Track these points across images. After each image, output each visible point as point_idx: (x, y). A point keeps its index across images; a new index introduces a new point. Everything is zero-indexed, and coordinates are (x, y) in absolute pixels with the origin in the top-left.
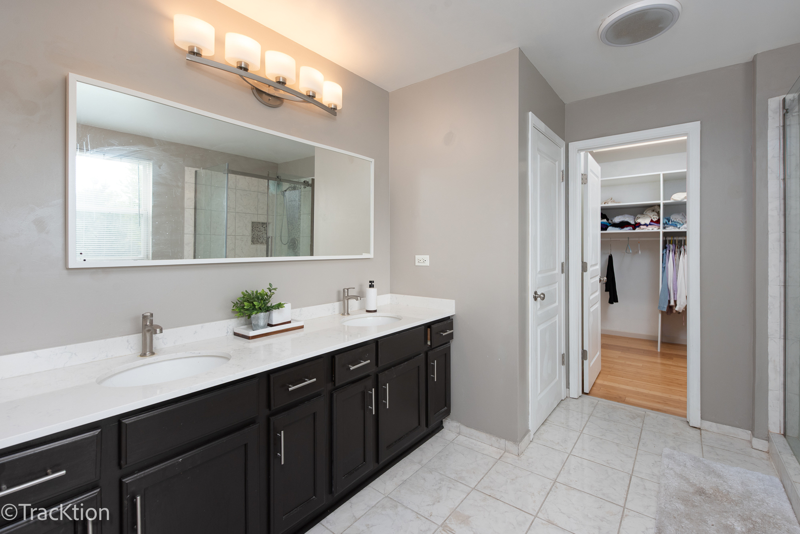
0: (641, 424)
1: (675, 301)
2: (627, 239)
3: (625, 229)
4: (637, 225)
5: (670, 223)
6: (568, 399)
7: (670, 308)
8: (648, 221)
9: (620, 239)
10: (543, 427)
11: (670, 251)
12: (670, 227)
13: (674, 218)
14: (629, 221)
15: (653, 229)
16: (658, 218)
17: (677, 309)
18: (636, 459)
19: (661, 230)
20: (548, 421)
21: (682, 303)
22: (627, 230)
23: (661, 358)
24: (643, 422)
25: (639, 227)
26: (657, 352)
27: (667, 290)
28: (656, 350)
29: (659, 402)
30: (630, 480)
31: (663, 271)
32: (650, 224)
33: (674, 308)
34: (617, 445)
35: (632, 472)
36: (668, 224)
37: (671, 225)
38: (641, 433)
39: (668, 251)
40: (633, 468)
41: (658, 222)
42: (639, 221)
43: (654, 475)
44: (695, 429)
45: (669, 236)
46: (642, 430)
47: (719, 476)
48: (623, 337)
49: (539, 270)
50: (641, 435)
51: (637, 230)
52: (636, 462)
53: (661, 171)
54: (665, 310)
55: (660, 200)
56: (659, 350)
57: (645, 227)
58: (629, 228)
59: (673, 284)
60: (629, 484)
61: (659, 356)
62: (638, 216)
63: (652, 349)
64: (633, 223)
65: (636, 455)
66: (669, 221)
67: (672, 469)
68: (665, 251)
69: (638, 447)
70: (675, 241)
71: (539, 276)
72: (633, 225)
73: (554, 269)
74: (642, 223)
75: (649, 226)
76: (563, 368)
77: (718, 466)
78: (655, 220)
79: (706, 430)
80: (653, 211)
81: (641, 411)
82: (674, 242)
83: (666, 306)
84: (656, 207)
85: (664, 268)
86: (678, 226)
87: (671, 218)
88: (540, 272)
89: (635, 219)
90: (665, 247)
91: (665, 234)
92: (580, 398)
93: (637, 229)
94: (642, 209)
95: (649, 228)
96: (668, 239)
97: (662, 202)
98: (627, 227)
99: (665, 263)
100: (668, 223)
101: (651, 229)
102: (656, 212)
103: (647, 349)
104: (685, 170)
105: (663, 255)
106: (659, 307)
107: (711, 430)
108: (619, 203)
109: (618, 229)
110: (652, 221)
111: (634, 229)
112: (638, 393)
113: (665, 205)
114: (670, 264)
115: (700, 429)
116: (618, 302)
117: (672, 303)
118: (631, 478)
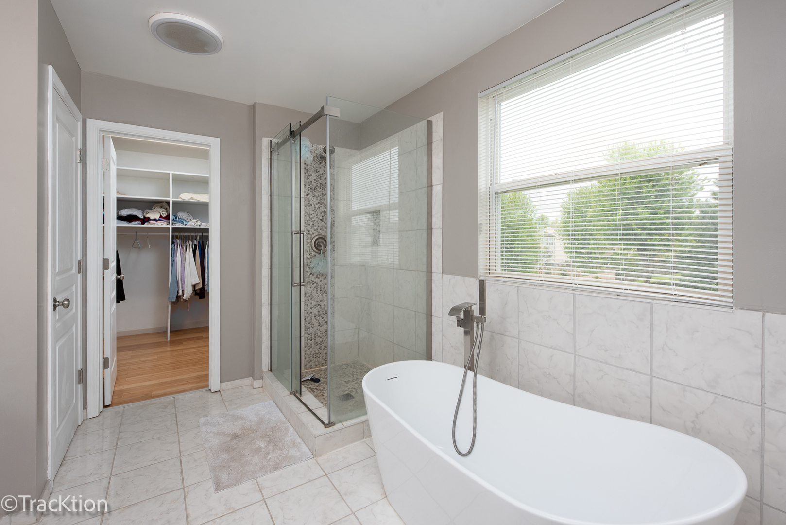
0: (174, 409)
1: (183, 291)
2: (135, 233)
3: (133, 223)
4: (146, 220)
5: (177, 219)
6: (86, 422)
7: (178, 297)
8: (157, 217)
9: (127, 234)
10: (63, 468)
11: (177, 245)
12: (178, 224)
13: (181, 215)
14: (138, 215)
15: (162, 224)
16: (167, 214)
17: (184, 298)
18: (179, 441)
19: (171, 226)
20: (66, 459)
21: (188, 292)
22: (135, 224)
23: (170, 346)
24: (175, 407)
25: (147, 221)
26: (167, 341)
27: (176, 281)
28: (166, 340)
29: (183, 384)
30: (181, 462)
31: (173, 264)
32: (159, 220)
33: (182, 297)
34: (158, 439)
35: (180, 454)
36: (175, 221)
37: (179, 222)
38: (176, 417)
39: (176, 246)
40: (180, 450)
41: (167, 218)
42: (148, 215)
43: (198, 446)
44: (216, 393)
45: (176, 232)
46: (176, 414)
47: (242, 418)
48: (131, 336)
49: (57, 271)
50: (176, 419)
51: (146, 225)
52: (180, 444)
53: (171, 171)
54: (174, 300)
55: (169, 197)
56: (168, 340)
57: (154, 222)
58: (137, 222)
59: (181, 276)
60: (181, 465)
61: (169, 345)
62: (147, 210)
63: (162, 340)
64: (141, 217)
65: (178, 437)
66: (176, 218)
67: (210, 432)
68: (173, 246)
69: (178, 430)
70: (182, 236)
71: (58, 278)
72: (142, 219)
73: (71, 269)
74: (152, 218)
75: (158, 221)
76: (80, 386)
77: (239, 412)
78: (164, 216)
79: (224, 390)
80: (161, 207)
81: (169, 398)
82: (180, 238)
83: (175, 297)
84: (164, 204)
85: (173, 261)
86: (184, 223)
87: (178, 215)
88: (59, 274)
89: (143, 213)
90: (173, 242)
91: (173, 229)
92: (101, 414)
93: (146, 223)
94: (151, 204)
95: (158, 224)
96: (176, 234)
97: (171, 200)
98: (135, 221)
99: (174, 257)
100: (175, 219)
101: (160, 224)
102: (164, 208)
103: (158, 341)
104: (208, 176)
105: (172, 248)
106: (169, 298)
107: (227, 389)
108: (124, 195)
109: (125, 222)
110: (161, 217)
111: (143, 223)
112: (162, 384)
113: (174, 203)
114: (178, 258)
115: (219, 391)
116: (125, 300)
117: (180, 293)
118: (181, 459)
